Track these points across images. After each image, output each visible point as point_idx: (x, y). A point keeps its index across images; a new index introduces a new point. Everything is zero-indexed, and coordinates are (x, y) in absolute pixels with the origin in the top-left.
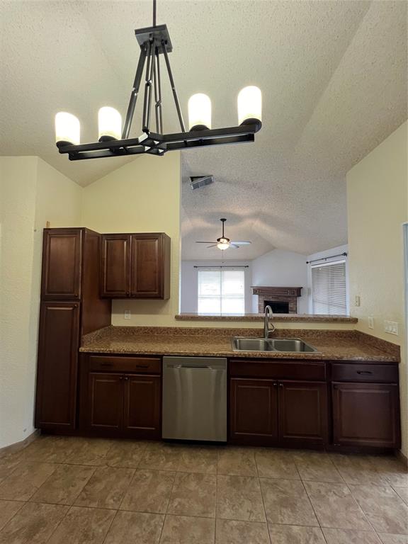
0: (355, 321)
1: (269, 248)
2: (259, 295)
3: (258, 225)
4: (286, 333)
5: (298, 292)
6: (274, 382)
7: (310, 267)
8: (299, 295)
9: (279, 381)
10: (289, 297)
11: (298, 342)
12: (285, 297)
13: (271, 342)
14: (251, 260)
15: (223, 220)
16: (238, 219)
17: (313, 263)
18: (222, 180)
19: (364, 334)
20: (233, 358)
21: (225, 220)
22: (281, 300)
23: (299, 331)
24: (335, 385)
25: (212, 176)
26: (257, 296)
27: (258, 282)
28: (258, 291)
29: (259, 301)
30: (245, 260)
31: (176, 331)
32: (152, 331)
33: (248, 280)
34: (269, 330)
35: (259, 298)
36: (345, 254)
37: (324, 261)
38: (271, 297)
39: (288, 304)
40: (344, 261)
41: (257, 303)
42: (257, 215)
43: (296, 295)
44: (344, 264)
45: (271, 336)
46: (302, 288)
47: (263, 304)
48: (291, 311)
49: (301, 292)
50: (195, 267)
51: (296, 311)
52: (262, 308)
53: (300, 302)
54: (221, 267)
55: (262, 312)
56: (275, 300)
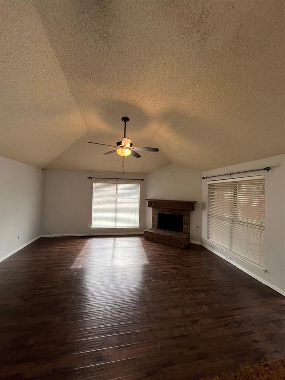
1: (165, 163)
2: (154, 208)
5: (190, 206)
7: (206, 183)
8: (193, 209)
10: (184, 210)
12: (180, 210)
14: (146, 174)
15: (125, 119)
17: (209, 179)
21: (128, 119)
26: (152, 208)
27: (153, 195)
28: (153, 204)
29: (154, 213)
30: (141, 174)
35: (153, 210)
36: (267, 169)
38: (165, 210)
39: (182, 218)
41: (152, 216)
43: (190, 209)
46: (196, 202)
47: (157, 216)
48: (185, 224)
49: (195, 207)
50: (89, 178)
51: (190, 225)
52: (157, 220)
53: (194, 216)
54: (117, 179)
55: (156, 223)
56: (169, 213)
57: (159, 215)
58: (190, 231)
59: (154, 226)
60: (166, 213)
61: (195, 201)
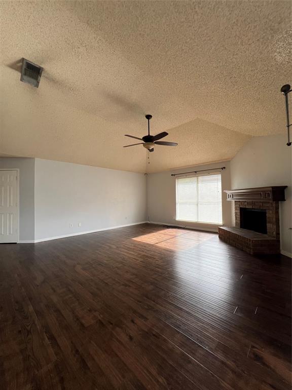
2: (235, 201)
12: (262, 202)
14: (229, 160)
15: (149, 117)
22: (257, 206)
28: (232, 196)
29: (236, 208)
35: (235, 204)
38: (246, 203)
39: (266, 213)
41: (234, 211)
43: (271, 198)
46: (287, 187)
47: (239, 211)
48: (269, 223)
50: (172, 175)
52: (239, 216)
54: (196, 172)
55: (239, 222)
57: (241, 209)
58: (278, 234)
59: (236, 224)
60: (247, 207)
61: (286, 185)
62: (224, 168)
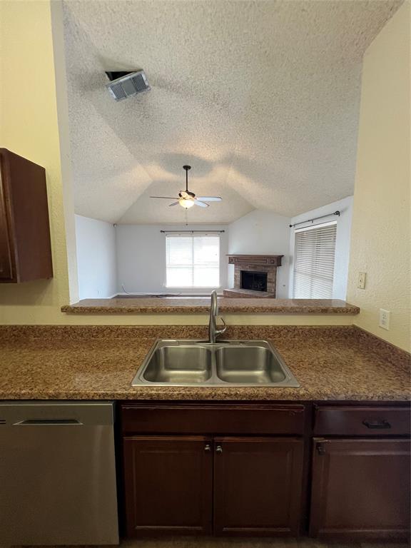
0: (356, 311)
1: (248, 209)
2: (236, 265)
3: (232, 177)
4: (246, 332)
5: (278, 261)
6: (206, 443)
7: (294, 231)
8: (280, 265)
9: (217, 439)
10: (269, 266)
11: (262, 348)
12: (265, 266)
13: (217, 352)
14: (227, 224)
15: (187, 168)
16: (206, 166)
17: (297, 227)
18: (162, 84)
19: (368, 335)
20: (127, 402)
21: (189, 167)
22: (259, 270)
23: (266, 328)
24: (319, 444)
25: (141, 70)
26: (233, 265)
27: (235, 250)
28: (235, 260)
29: (236, 271)
30: (222, 224)
31: (67, 331)
32: (24, 333)
33: (224, 246)
34: (217, 328)
35: (235, 267)
36: (338, 213)
37: (310, 223)
38: (248, 267)
39: (267, 275)
40: (335, 223)
41: (233, 274)
42: (230, 160)
43: (275, 264)
44: (335, 226)
45: (219, 339)
46: (283, 256)
47: (239, 274)
48: (269, 282)
49: (282, 261)
50: (161, 231)
51: (275, 282)
52: (239, 279)
53: (281, 272)
54: (193, 232)
55: (239, 283)
56: (252, 270)
57: (242, 272)
58: (275, 290)
59: (235, 285)
60: (249, 270)
61: (282, 254)
62: (224, 231)
